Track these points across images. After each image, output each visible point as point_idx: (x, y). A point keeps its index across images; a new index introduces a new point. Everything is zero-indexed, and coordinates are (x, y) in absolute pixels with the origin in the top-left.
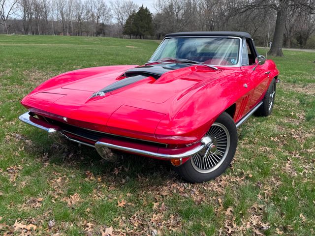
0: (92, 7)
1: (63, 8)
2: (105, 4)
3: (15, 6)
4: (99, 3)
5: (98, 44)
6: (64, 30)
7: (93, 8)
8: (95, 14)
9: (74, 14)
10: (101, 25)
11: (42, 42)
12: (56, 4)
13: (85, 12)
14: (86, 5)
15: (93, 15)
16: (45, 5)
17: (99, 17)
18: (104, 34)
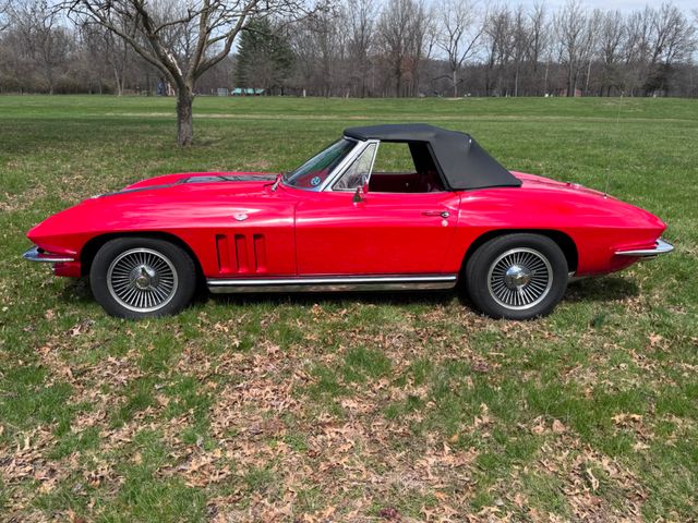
0: (645, 28)
1: (575, 36)
2: (682, 19)
3: (478, 41)
4: (666, 17)
5: (636, 115)
6: (569, 83)
7: (648, 29)
8: (651, 44)
9: (599, 47)
10: (660, 70)
11: (510, 112)
12: (560, 29)
13: (625, 40)
14: (632, 26)
15: (644, 47)
16: (537, 35)
17: (659, 50)
18: (667, 91)
